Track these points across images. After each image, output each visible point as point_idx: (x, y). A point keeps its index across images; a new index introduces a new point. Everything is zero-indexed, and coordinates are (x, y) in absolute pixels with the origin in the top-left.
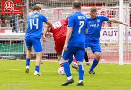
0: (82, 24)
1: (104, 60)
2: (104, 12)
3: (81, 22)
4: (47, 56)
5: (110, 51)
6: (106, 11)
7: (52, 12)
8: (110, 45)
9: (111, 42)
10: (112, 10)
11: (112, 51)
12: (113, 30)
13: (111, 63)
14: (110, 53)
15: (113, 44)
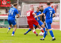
0: (51, 12)
1: (53, 28)
2: (53, 6)
3: (50, 11)
4: (27, 26)
5: (55, 24)
6: (54, 5)
7: (29, 6)
8: (56, 21)
9: (56, 20)
10: (56, 5)
11: (57, 24)
12: (57, 14)
13: (56, 30)
14: (56, 25)
15: (57, 21)
